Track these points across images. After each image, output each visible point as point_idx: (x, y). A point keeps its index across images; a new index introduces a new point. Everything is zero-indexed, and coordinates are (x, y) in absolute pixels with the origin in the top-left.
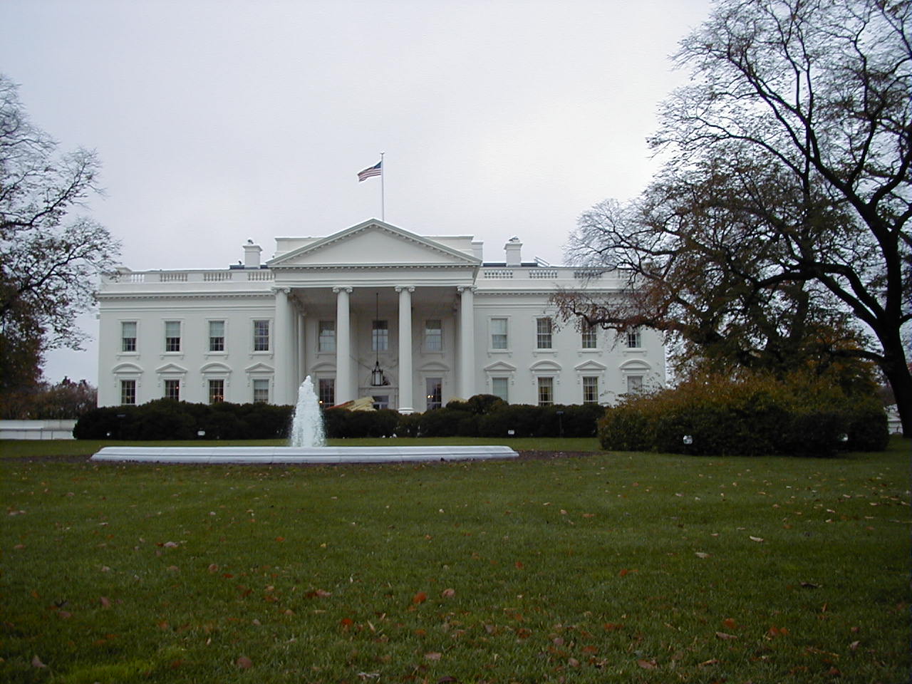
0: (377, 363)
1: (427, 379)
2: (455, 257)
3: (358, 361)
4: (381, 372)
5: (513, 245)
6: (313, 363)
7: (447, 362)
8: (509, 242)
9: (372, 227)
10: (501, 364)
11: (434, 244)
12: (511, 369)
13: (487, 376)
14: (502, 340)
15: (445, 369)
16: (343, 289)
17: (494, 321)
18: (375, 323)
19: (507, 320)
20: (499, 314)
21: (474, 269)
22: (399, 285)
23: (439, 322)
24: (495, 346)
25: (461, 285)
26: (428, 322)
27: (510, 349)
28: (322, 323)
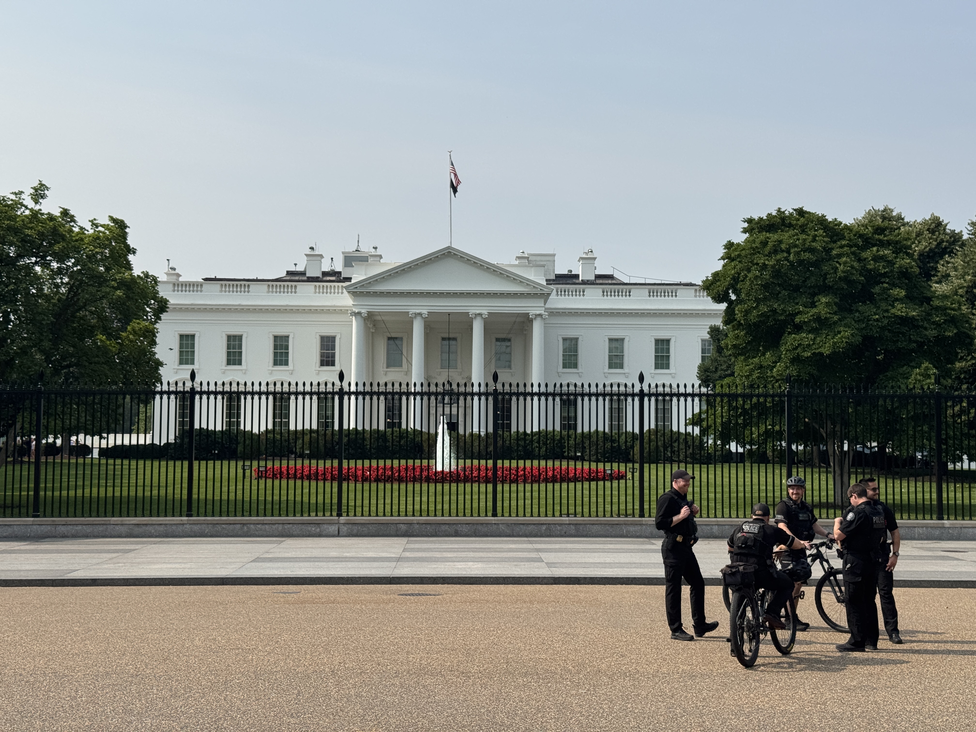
2: (527, 284)
5: (589, 258)
6: (381, 380)
8: (584, 255)
9: (448, 255)
10: (570, 384)
11: (506, 271)
14: (571, 361)
16: (419, 314)
17: (565, 340)
18: (443, 339)
19: (577, 339)
20: (571, 333)
21: (545, 297)
22: (472, 311)
23: (509, 340)
24: (564, 366)
25: (532, 312)
26: (498, 340)
27: (580, 369)
28: (389, 339)
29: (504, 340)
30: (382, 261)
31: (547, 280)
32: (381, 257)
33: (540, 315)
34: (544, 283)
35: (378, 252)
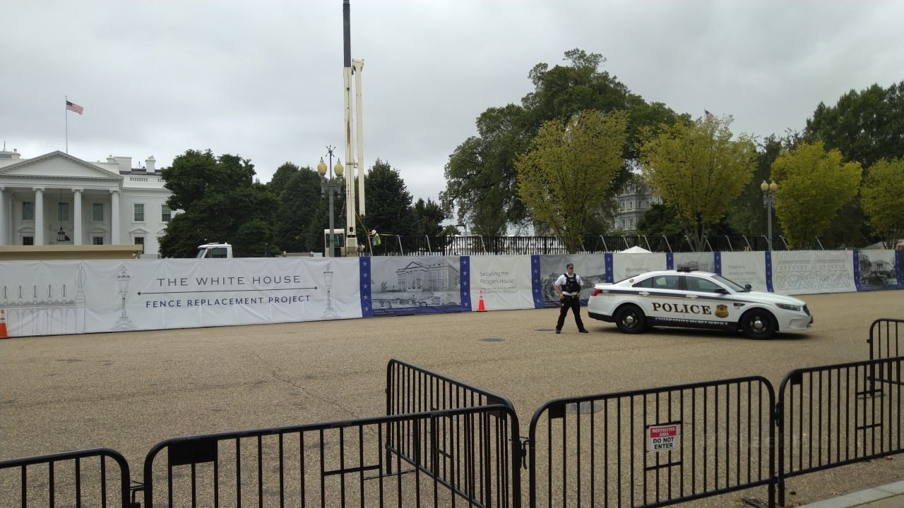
0: (61, 229)
1: (94, 238)
2: (107, 174)
3: (48, 227)
4: (63, 233)
5: (151, 161)
6: (19, 227)
7: (105, 228)
8: (148, 159)
9: (57, 155)
10: (140, 230)
11: (94, 166)
12: (145, 232)
13: (131, 236)
14: (140, 216)
15: (105, 232)
16: (40, 189)
17: (136, 205)
18: (60, 204)
19: (143, 205)
20: (139, 202)
21: (120, 181)
22: (74, 188)
23: (102, 205)
24: (136, 220)
25: (111, 189)
26: (94, 205)
27: (145, 221)
28: (24, 203)
29: (98, 205)
30: (21, 157)
31: (120, 172)
32: (19, 155)
33: (116, 191)
34: (119, 173)
35: (18, 152)
